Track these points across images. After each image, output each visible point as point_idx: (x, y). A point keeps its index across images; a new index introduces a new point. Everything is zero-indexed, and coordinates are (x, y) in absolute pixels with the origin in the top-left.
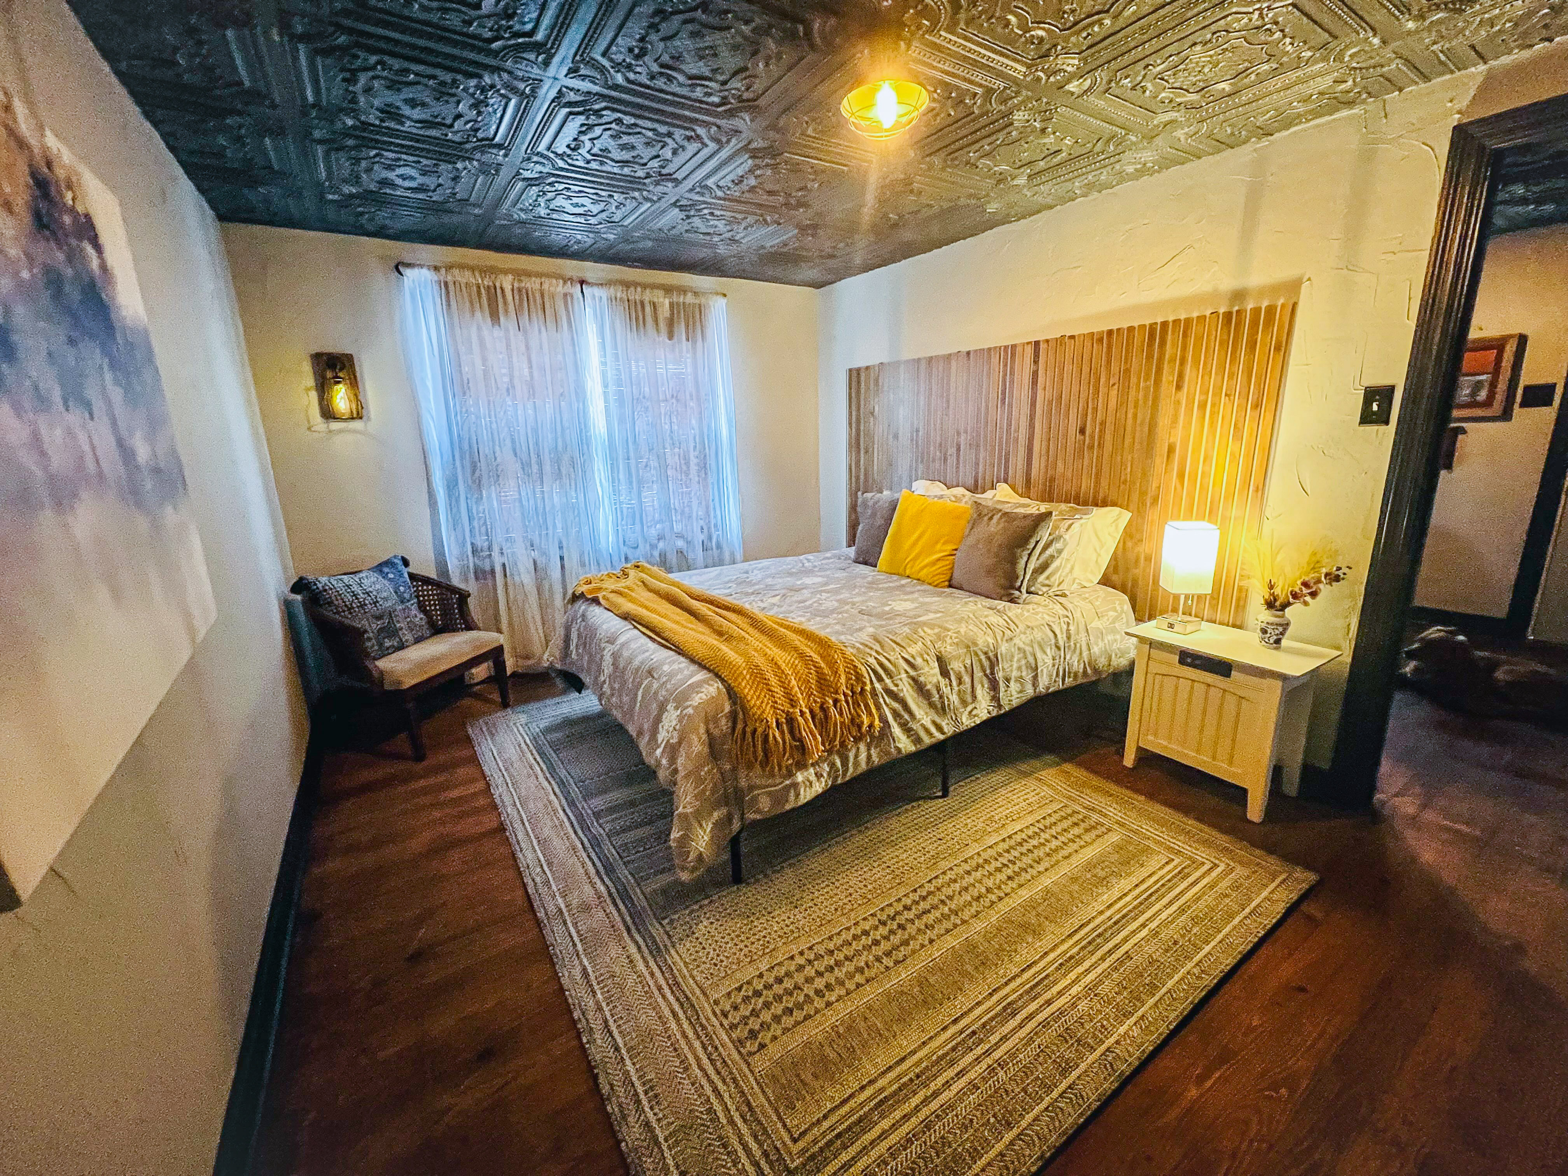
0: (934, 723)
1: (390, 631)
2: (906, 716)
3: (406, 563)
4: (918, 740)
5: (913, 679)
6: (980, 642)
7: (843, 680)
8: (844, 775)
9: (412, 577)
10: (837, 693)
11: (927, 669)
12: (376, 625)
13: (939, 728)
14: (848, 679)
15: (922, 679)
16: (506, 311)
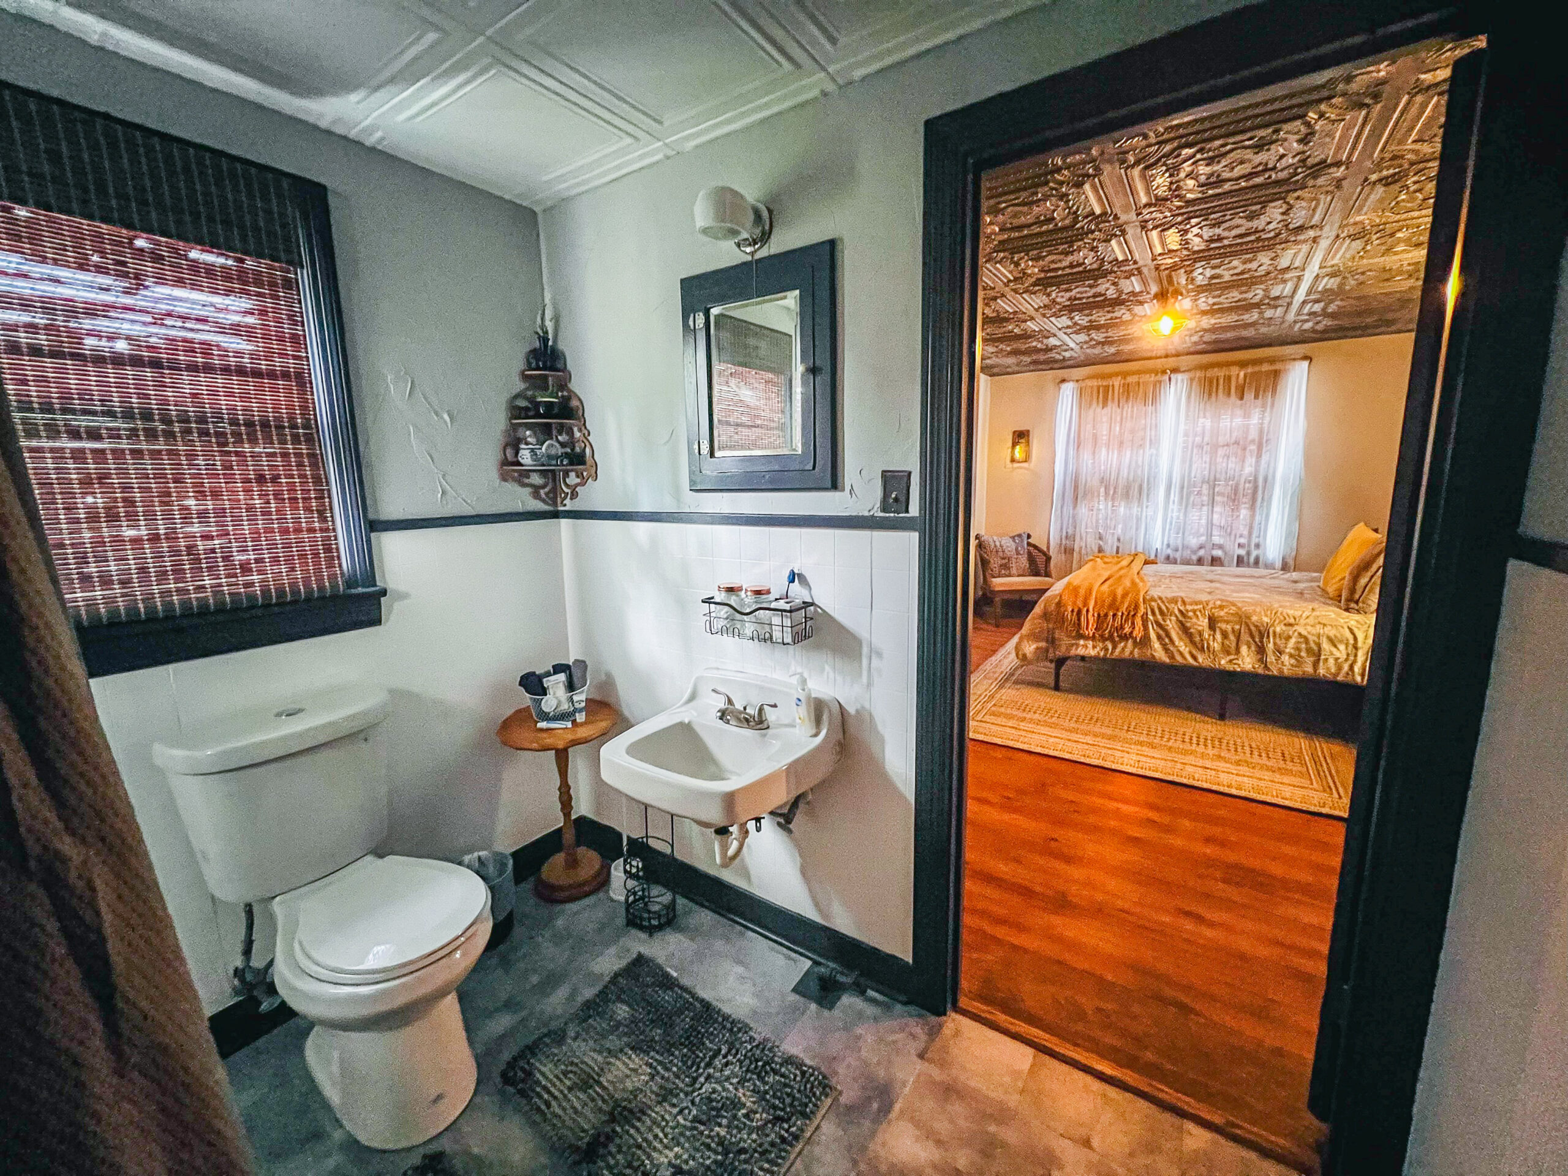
0: (1190, 653)
1: (1006, 566)
2: (1167, 640)
3: (1029, 536)
4: (1172, 657)
5: (1181, 622)
6: (1254, 618)
7: (1126, 605)
8: (1112, 653)
9: (1029, 544)
10: (1118, 610)
11: (1194, 620)
12: (1001, 562)
13: (1195, 658)
14: (1129, 606)
15: (1188, 625)
16: (1113, 399)
